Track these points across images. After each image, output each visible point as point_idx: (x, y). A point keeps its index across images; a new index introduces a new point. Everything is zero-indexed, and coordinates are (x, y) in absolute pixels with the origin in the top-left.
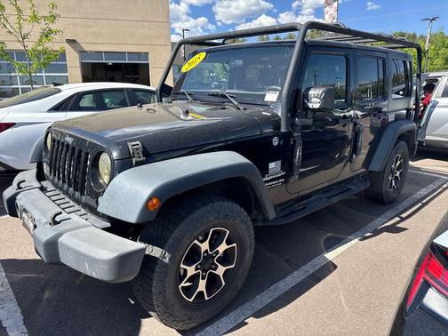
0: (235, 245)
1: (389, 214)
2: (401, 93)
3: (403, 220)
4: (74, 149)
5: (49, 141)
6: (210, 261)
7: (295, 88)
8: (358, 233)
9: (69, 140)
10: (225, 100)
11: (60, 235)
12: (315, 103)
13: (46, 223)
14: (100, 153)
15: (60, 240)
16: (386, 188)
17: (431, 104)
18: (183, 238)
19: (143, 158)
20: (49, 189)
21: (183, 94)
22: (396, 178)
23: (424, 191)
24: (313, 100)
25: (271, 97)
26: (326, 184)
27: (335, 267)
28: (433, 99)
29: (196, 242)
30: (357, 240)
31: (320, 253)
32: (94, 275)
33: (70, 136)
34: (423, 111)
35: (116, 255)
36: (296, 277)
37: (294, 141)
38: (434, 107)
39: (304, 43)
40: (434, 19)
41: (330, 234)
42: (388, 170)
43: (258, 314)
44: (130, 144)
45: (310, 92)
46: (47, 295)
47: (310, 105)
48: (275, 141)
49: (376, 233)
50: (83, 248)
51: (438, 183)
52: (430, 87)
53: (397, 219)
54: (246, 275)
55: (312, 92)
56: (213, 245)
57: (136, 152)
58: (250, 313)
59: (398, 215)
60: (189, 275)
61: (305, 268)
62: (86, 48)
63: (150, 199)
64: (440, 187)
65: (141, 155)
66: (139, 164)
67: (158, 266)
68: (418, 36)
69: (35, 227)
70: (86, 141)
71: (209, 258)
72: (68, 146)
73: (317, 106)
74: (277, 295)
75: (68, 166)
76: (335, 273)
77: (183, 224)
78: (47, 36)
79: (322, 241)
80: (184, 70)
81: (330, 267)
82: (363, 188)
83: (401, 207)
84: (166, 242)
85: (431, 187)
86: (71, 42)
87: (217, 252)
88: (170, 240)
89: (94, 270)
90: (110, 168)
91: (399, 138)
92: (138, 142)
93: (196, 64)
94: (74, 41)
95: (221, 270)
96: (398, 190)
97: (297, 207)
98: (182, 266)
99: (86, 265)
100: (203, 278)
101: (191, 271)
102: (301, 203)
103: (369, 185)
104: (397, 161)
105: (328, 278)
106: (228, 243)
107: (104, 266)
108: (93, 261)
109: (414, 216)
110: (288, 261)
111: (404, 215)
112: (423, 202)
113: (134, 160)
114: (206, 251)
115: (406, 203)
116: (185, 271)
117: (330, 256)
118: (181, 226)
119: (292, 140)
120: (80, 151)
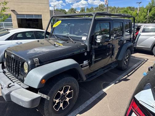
0: (72, 90)
1: (124, 74)
2: (128, 32)
3: (129, 76)
4: (15, 59)
5: (6, 55)
6: (64, 97)
7: (92, 35)
8: (114, 81)
9: (13, 56)
10: (68, 38)
11: (11, 92)
12: (99, 41)
13: (6, 87)
14: (24, 62)
15: (11, 93)
16: (123, 65)
17: (138, 35)
18: (54, 91)
19: (39, 64)
20: (6, 72)
21: (54, 35)
22: (127, 62)
23: (136, 65)
24: (98, 40)
25: (84, 38)
26: (103, 66)
27: (106, 94)
28: (139, 33)
29: (59, 91)
30: (113, 84)
31: (101, 89)
32: (23, 106)
33: (13, 55)
34: (136, 37)
35: (31, 99)
36: (94, 98)
37: (92, 53)
38: (139, 36)
39: (95, 20)
40: (140, 3)
41: (105, 82)
42: (124, 59)
43: (81, 113)
44: (34, 59)
45: (97, 37)
46: (7, 109)
47: (97, 41)
48: (86, 54)
49: (120, 81)
50: (19, 97)
51: (140, 62)
52: (138, 29)
53: (127, 76)
54: (76, 100)
55: (98, 37)
56: (65, 92)
57: (37, 62)
58: (78, 112)
59: (127, 75)
60: (57, 102)
61: (96, 95)
62: (19, 13)
63: (42, 80)
64: (141, 63)
65: (38, 63)
66: (38, 66)
67: (46, 101)
68: (135, 8)
69: (2, 88)
70: (19, 57)
71: (63, 96)
72: (12, 58)
73: (99, 42)
74: (87, 105)
75: (13, 65)
76: (106, 96)
77: (54, 87)
78: (4, 10)
79: (102, 85)
80: (54, 26)
81: (105, 94)
82: (115, 66)
83: (128, 71)
84: (48, 93)
85: (138, 63)
86: (13, 11)
87: (66, 94)
88: (50, 92)
89: (23, 105)
90: (28, 68)
91: (128, 48)
92: (37, 58)
93: (58, 25)
94: (14, 11)
95: (68, 99)
96: (127, 66)
97: (93, 74)
98: (54, 100)
99: (21, 102)
100: (62, 103)
101: (57, 101)
102: (95, 73)
103: (117, 65)
104: (127, 56)
105: (104, 98)
106: (70, 90)
107: (27, 103)
108: (23, 101)
109: (132, 75)
110: (90, 93)
111: (129, 74)
112: (135, 69)
113: (36, 65)
114: (62, 94)
115: (130, 70)
116: (55, 101)
117: (105, 90)
118: (53, 87)
119: (91, 53)
120: (17, 61)
